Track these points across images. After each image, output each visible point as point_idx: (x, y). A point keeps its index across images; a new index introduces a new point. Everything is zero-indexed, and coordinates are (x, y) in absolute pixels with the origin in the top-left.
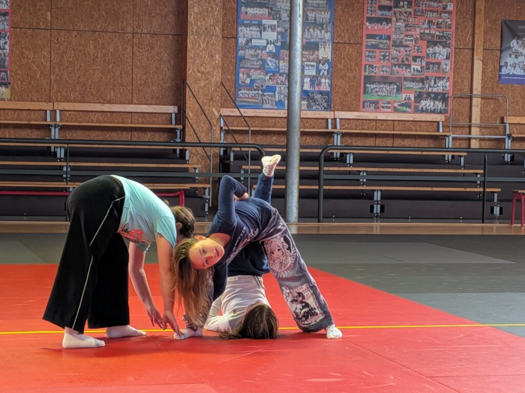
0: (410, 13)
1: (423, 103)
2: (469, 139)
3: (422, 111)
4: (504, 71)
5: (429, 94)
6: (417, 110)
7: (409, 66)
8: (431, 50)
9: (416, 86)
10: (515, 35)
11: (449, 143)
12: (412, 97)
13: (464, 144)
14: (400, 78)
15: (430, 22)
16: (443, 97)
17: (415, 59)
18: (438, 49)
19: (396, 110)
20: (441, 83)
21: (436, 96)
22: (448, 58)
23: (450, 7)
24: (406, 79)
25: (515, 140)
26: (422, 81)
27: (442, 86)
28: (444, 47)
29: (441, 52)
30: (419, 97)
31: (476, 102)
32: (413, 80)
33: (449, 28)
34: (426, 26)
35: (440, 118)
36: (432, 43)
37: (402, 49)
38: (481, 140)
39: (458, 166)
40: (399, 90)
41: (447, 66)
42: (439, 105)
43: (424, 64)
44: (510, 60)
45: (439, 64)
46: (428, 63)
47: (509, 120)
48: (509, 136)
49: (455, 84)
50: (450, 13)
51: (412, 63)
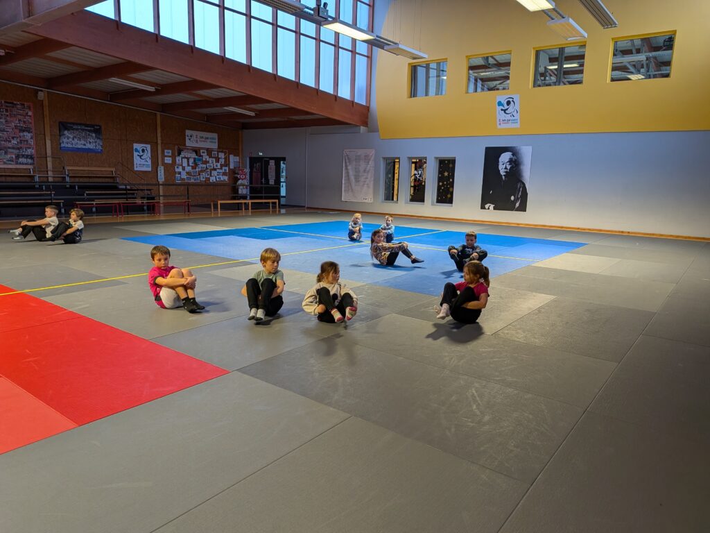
0: (7, 115)
1: (20, 160)
2: (47, 177)
3: (20, 164)
4: (62, 145)
5: (23, 156)
6: (17, 163)
7: (10, 141)
8: (22, 134)
9: (16, 152)
10: (66, 129)
11: (37, 179)
12: (14, 157)
13: (45, 180)
14: (5, 148)
15: (19, 120)
16: (31, 157)
17: (13, 138)
18: (25, 134)
19: (5, 163)
20: (29, 150)
21: (27, 157)
22: (32, 138)
23: (30, 113)
24: (9, 148)
25: (71, 177)
26: (18, 149)
27: (29, 152)
28: (29, 133)
29: (28, 136)
30: (18, 157)
31: (49, 159)
32: (13, 148)
33: (31, 123)
34: (17, 122)
35: (31, 167)
36: (22, 130)
37: (5, 133)
38: (54, 177)
39: (42, 190)
40: (6, 153)
41: (32, 142)
42: (30, 161)
43: (18, 141)
44: (65, 140)
45: (27, 141)
46: (21, 141)
47: (67, 168)
48: (68, 175)
49: (37, 151)
50: (30, 116)
51: (11, 140)
